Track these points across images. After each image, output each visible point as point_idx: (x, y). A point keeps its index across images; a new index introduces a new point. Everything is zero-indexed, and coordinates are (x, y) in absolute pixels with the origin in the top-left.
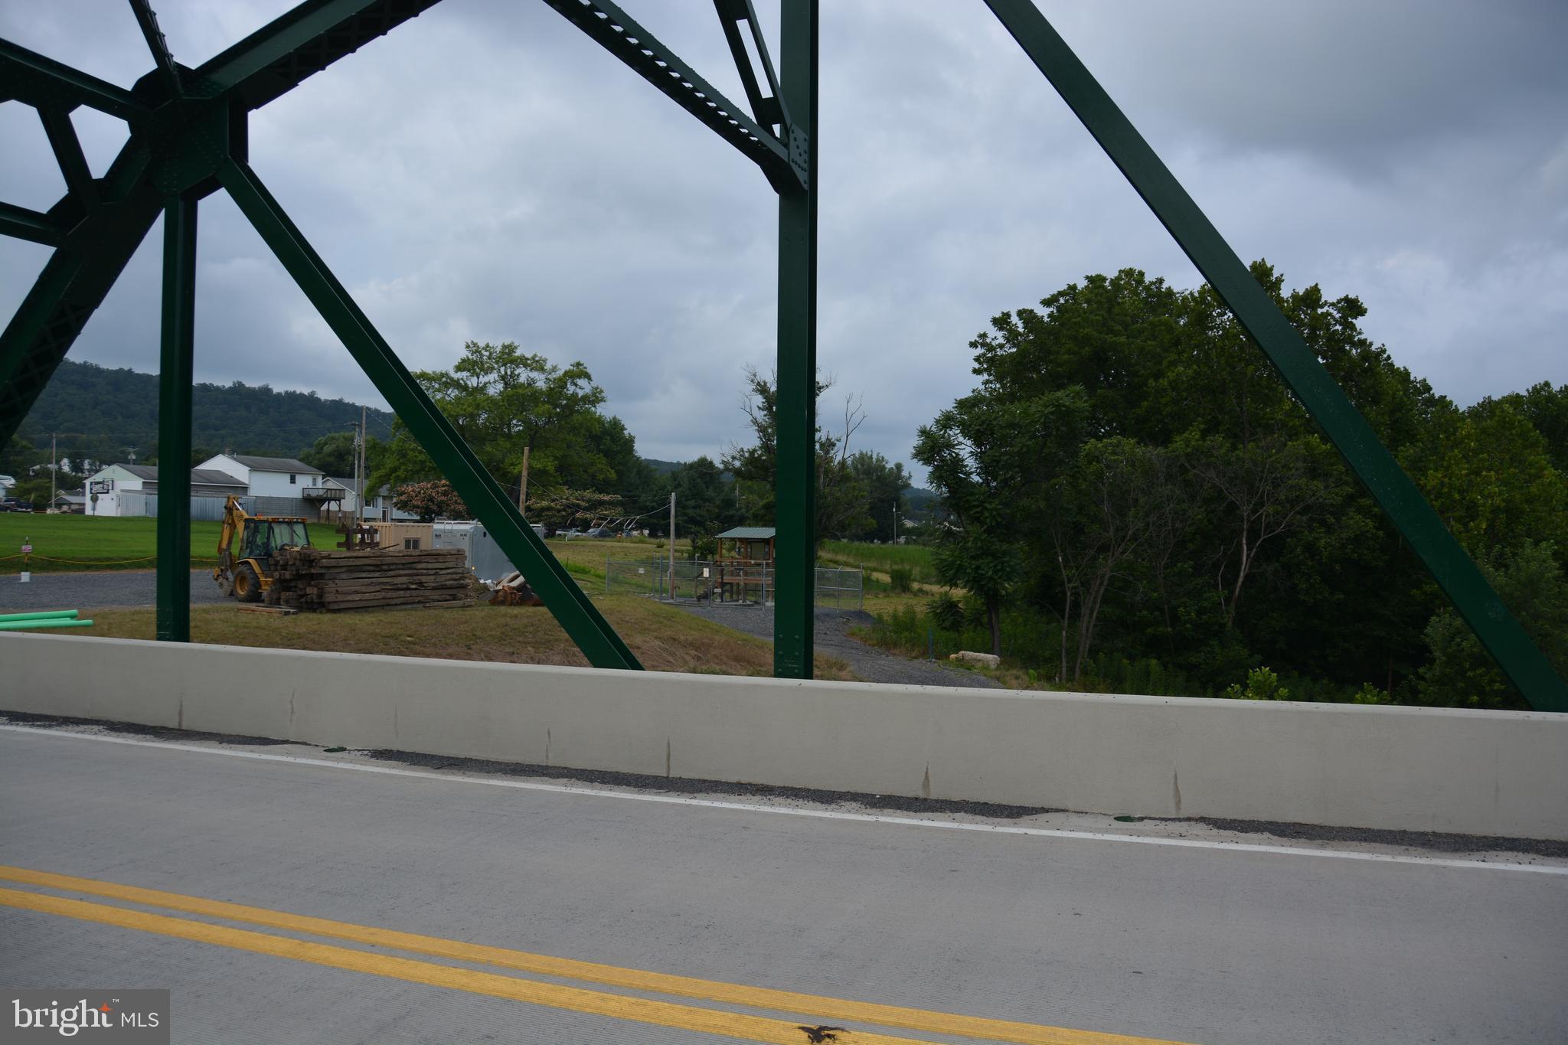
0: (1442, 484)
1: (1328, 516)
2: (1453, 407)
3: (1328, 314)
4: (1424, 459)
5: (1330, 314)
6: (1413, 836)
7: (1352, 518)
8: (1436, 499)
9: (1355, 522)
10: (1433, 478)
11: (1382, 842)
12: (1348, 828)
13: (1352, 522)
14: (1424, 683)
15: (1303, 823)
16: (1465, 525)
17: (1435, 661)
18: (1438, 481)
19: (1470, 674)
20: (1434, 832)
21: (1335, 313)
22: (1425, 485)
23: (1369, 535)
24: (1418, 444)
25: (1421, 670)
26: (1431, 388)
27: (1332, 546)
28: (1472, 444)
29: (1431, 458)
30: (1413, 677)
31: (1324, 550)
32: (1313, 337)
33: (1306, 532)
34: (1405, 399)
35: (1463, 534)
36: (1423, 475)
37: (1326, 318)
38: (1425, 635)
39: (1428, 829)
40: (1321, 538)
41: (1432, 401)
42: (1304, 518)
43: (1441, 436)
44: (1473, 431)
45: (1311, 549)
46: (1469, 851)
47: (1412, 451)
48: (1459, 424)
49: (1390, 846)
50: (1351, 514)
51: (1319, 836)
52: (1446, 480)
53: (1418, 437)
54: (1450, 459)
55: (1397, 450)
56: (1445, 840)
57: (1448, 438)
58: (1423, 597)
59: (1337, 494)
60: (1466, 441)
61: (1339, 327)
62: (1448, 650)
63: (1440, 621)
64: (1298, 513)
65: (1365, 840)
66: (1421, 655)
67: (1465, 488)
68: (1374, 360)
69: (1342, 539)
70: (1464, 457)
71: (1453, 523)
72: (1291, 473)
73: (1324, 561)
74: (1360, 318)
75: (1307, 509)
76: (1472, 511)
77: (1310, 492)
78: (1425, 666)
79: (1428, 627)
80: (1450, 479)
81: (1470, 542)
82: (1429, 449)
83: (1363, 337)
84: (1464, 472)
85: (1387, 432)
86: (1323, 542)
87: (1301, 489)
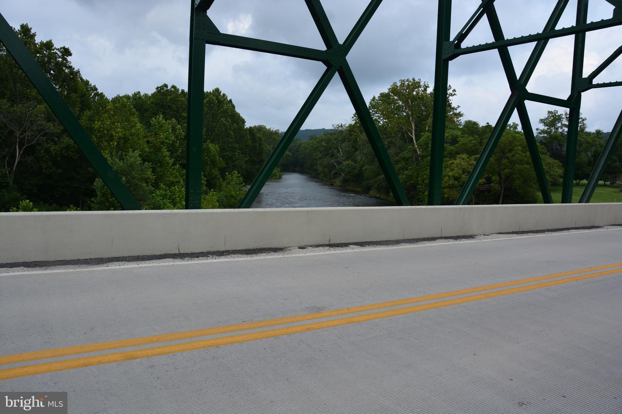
0: (101, 127)
1: (55, 138)
2: (105, 97)
3: (56, 53)
4: (94, 117)
5: (57, 53)
6: (82, 261)
7: (65, 139)
8: (98, 132)
9: (66, 140)
10: (97, 125)
11: (70, 264)
12: (57, 261)
13: (65, 140)
14: (93, 204)
15: (38, 261)
16: (109, 143)
17: (98, 196)
18: (99, 126)
19: (110, 200)
20: (90, 258)
21: (59, 53)
22: (94, 127)
23: (72, 146)
24: (91, 111)
25: (93, 199)
26: (97, 89)
27: (56, 150)
28: (112, 112)
29: (96, 116)
30: (89, 202)
31: (53, 152)
32: (49, 62)
33: (45, 144)
34: (86, 92)
35: (108, 147)
36: (93, 123)
37: (55, 54)
38: (93, 185)
39: (88, 257)
40: (52, 147)
41: (97, 94)
42: (44, 138)
43: (100, 108)
44: (112, 107)
45: (47, 151)
46: (103, 263)
47: (89, 113)
48: (107, 104)
49: (73, 265)
50: (64, 137)
51: (45, 265)
52: (102, 125)
53: (92, 108)
54: (103, 117)
55: (83, 113)
56: (94, 261)
57: (103, 109)
58: (93, 171)
59: (58, 129)
60: (110, 111)
61: (60, 60)
62: (102, 191)
63: (99, 180)
64: (42, 136)
65: (64, 265)
66: (92, 193)
67: (109, 129)
68: (75, 74)
69: (61, 147)
70: (109, 117)
71: (104, 142)
72: (39, 119)
73: (53, 156)
74: (69, 57)
75: (45, 134)
76: (111, 138)
77: (47, 127)
78: (94, 198)
79: (95, 183)
80: (103, 125)
81: (110, 150)
82: (96, 113)
83: (71, 65)
84: (108, 123)
85: (80, 105)
86: (52, 148)
87: (43, 126)
